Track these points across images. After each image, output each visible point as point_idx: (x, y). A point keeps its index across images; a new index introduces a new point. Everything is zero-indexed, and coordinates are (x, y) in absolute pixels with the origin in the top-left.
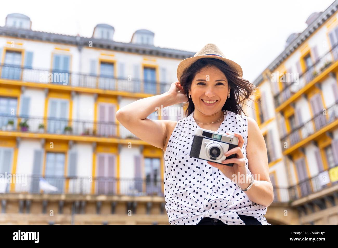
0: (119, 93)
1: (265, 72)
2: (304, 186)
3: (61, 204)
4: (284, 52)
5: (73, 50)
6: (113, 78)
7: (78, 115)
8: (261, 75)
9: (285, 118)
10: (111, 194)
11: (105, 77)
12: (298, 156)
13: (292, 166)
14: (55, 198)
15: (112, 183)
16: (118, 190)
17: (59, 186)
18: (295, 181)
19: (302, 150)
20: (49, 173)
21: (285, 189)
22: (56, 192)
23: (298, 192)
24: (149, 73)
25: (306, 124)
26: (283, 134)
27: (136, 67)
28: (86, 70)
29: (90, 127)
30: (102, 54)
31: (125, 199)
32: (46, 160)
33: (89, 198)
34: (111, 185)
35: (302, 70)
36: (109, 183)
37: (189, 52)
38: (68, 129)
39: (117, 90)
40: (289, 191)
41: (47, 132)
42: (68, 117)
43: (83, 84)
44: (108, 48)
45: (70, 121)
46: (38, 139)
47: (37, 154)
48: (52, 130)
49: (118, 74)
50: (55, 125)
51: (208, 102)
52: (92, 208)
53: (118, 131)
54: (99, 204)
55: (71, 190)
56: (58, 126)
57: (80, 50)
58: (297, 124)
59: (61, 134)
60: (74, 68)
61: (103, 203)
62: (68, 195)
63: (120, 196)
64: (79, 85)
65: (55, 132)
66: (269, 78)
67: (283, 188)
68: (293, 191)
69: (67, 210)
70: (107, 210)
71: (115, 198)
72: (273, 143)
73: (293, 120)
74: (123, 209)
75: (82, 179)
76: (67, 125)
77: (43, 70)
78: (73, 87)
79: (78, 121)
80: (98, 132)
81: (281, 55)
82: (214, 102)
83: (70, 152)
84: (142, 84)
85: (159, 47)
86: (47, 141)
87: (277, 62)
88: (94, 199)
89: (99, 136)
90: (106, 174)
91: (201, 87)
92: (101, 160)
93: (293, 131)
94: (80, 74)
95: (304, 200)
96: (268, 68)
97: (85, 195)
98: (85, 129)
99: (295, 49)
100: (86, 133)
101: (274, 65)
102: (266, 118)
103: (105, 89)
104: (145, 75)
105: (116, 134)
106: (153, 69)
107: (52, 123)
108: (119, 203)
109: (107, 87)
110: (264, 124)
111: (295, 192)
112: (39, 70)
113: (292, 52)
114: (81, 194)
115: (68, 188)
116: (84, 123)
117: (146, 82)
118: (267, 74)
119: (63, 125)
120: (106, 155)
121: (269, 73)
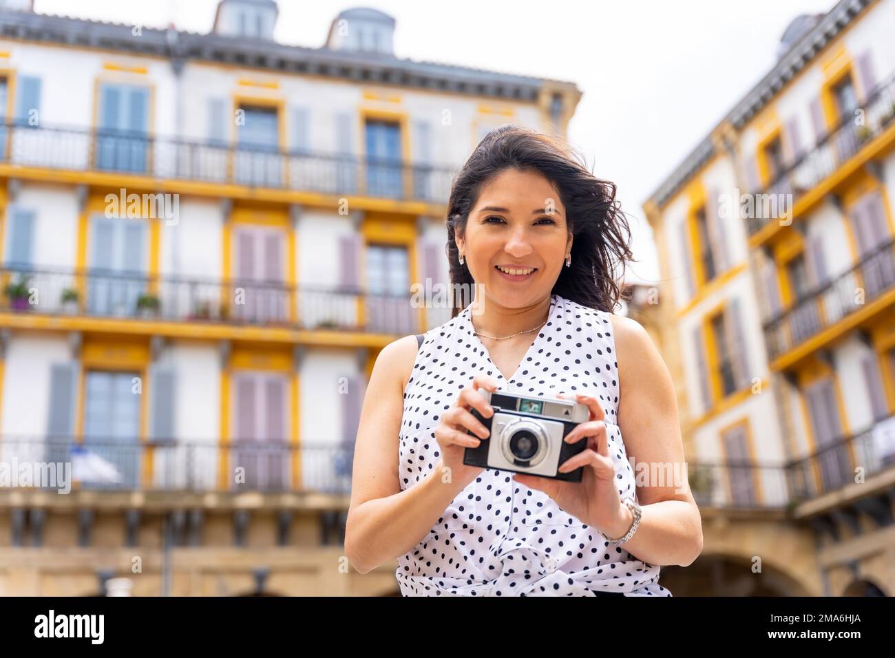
0: (294, 196)
1: (718, 130)
2: (831, 460)
3: (133, 518)
4: (775, 70)
5: (157, 73)
6: (277, 151)
7: (176, 260)
8: (708, 139)
9: (778, 266)
10: (274, 488)
11: (254, 149)
12: (815, 372)
13: (796, 404)
14: (116, 502)
15: (279, 457)
16: (297, 478)
17: (126, 468)
18: (804, 445)
19: (826, 356)
20: (96, 430)
21: (777, 468)
22: (118, 485)
23: (813, 476)
24: (381, 136)
25: (837, 281)
26: (770, 312)
27: (342, 120)
28: (197, 129)
29: (212, 295)
30: (243, 83)
31: (317, 502)
32: (87, 395)
33: (211, 501)
34: (275, 462)
35: (827, 122)
36: (271, 457)
37: (497, 74)
38: (148, 304)
39: (287, 187)
40: (788, 475)
41: (86, 312)
42: (146, 267)
43: (187, 171)
44: (261, 63)
45: (152, 279)
46: (62, 334)
47: (59, 377)
48: (101, 306)
49: (289, 140)
50: (110, 293)
51: (512, 272)
52: (222, 531)
53: (293, 307)
54: (242, 518)
55: (159, 480)
56: (117, 297)
57: (177, 71)
58: (812, 281)
59: (128, 319)
60: (162, 123)
61: (253, 514)
62: (151, 494)
63: (301, 494)
64: (178, 175)
65: (109, 314)
66: (732, 149)
67: (771, 468)
68: (799, 473)
69: (150, 536)
70: (264, 534)
71: (289, 501)
72: (740, 338)
73: (800, 270)
74: (310, 531)
75: (191, 446)
76: (145, 290)
77: (72, 132)
78: (159, 181)
79: (175, 280)
80: (233, 313)
81: (765, 81)
82: (529, 272)
83: (154, 370)
84: (361, 170)
85: (408, 60)
86: (89, 339)
87: (755, 100)
88: (225, 504)
89: (239, 322)
90: (261, 432)
91: (493, 231)
92: (246, 390)
93: (801, 301)
94: (178, 142)
95: (829, 501)
96: (727, 119)
97: (202, 494)
98: (195, 301)
99: (807, 60)
100: (202, 315)
101: (746, 109)
102: (721, 266)
103: (252, 186)
104: (370, 143)
105: (287, 315)
106: (393, 125)
107: (102, 287)
108: (299, 515)
109: (259, 178)
110: (716, 284)
111: (804, 476)
112: (58, 130)
113: (797, 71)
114: (190, 489)
115: (150, 473)
116: (194, 284)
117: (372, 162)
118: (724, 137)
119: (134, 291)
120: (260, 376)
121: (731, 135)
